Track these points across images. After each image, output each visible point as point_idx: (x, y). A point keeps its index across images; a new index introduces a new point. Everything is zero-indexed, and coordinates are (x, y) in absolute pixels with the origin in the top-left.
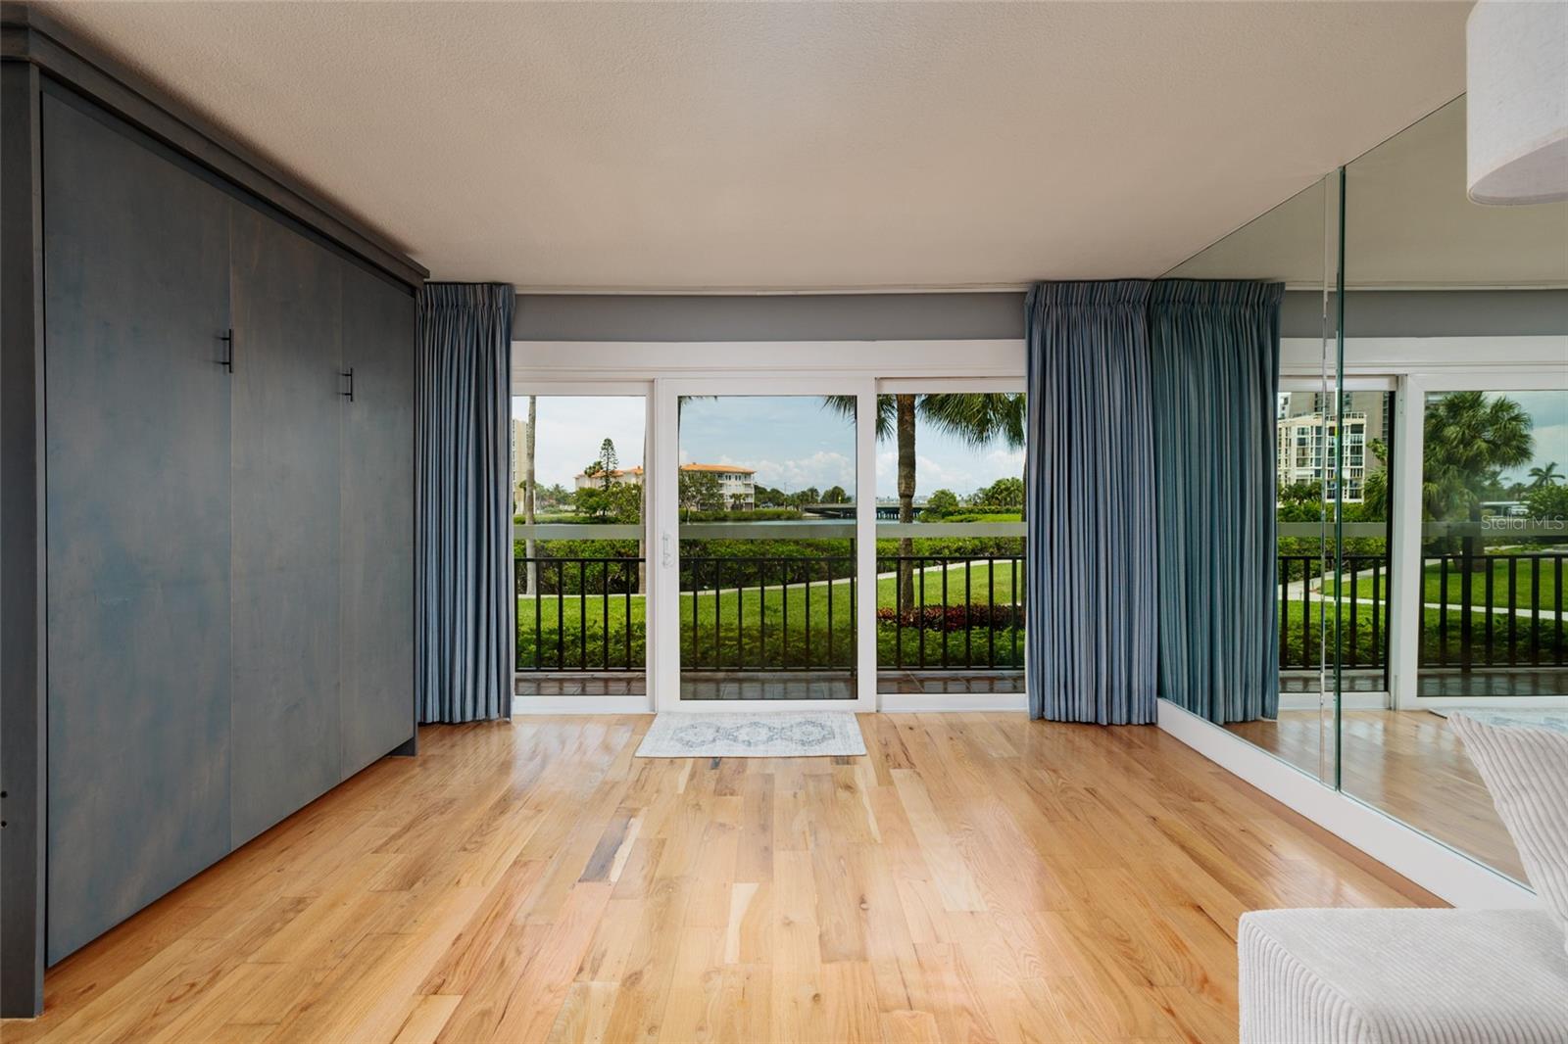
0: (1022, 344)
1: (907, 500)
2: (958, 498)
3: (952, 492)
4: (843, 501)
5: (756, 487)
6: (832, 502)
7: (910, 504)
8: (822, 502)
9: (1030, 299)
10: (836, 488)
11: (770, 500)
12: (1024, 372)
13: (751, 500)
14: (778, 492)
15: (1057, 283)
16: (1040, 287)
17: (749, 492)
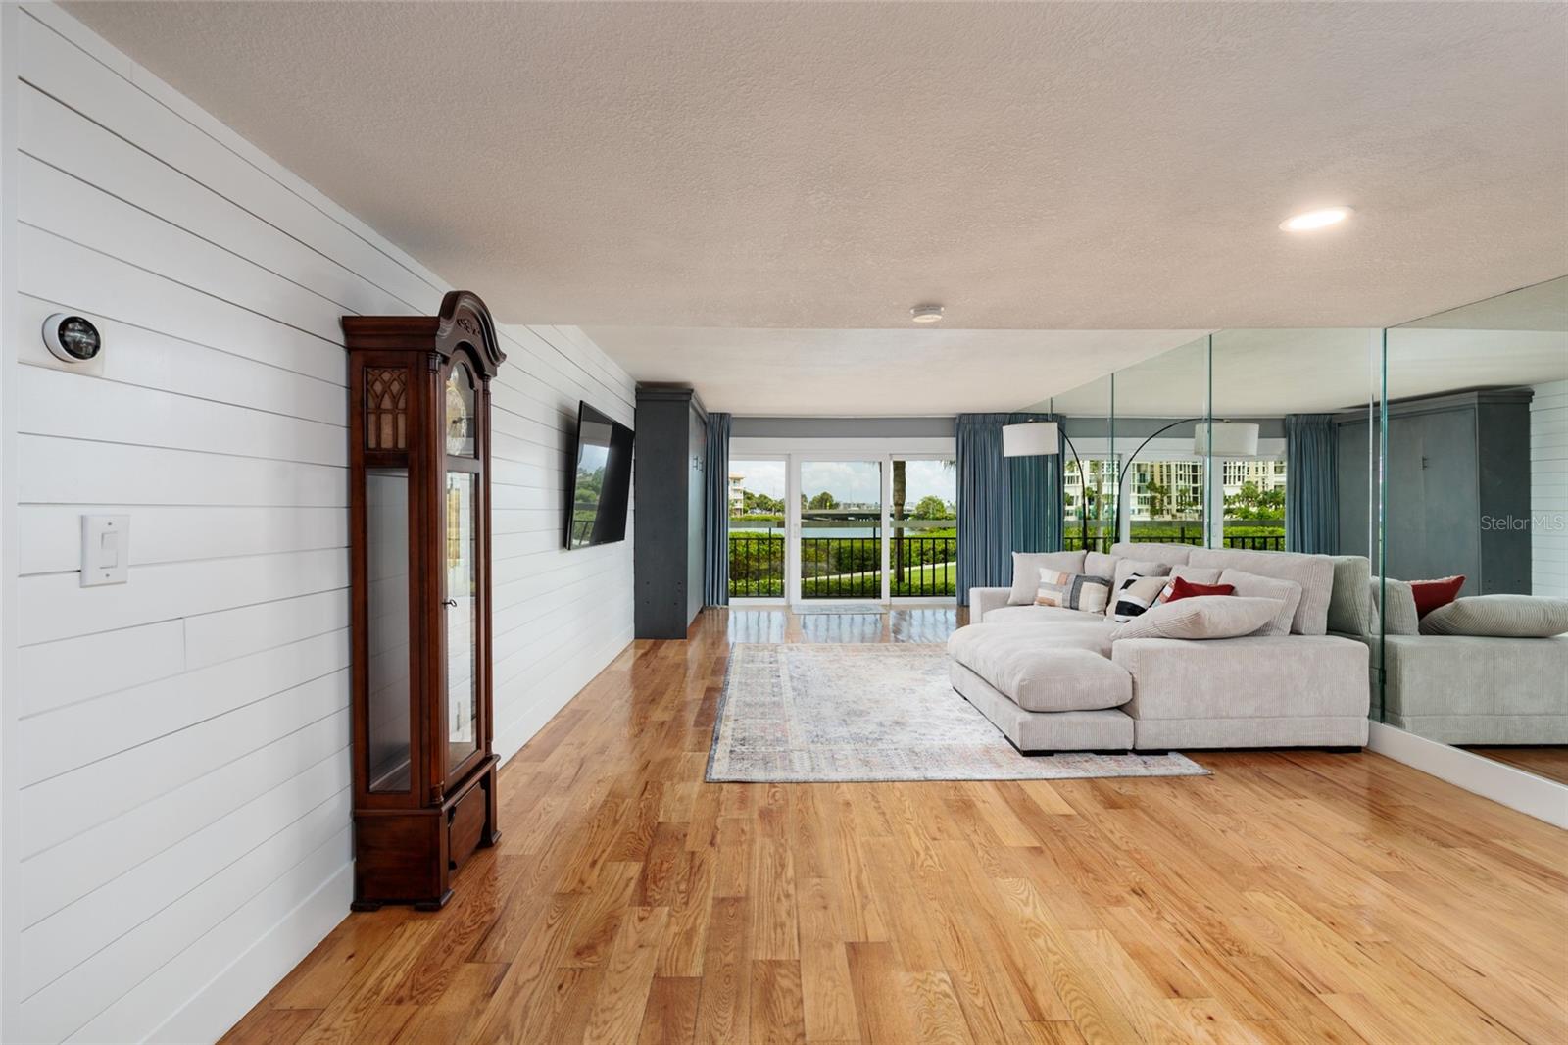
0: (954, 439)
1: (900, 507)
2: (946, 504)
3: (939, 498)
4: (831, 506)
5: (745, 493)
6: (821, 507)
7: (902, 510)
8: (811, 508)
9: (958, 420)
10: (825, 494)
11: (758, 505)
12: (955, 451)
13: (740, 505)
14: (766, 498)
15: (969, 414)
16: (962, 415)
17: (739, 497)
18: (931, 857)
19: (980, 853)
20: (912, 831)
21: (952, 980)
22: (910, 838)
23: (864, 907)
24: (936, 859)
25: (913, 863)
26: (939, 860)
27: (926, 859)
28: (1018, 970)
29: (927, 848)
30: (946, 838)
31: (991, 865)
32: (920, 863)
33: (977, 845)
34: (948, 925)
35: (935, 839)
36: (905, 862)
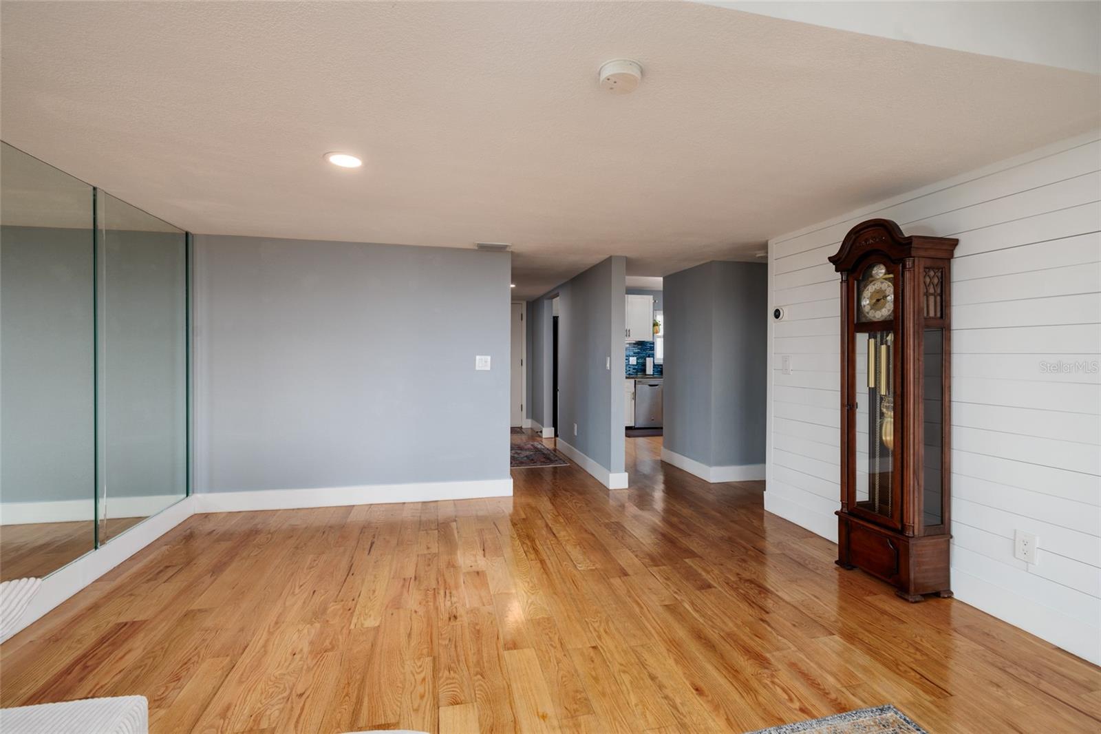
18: (595, 630)
19: (557, 637)
20: (616, 656)
21: (576, 567)
22: (616, 647)
23: (629, 591)
24: (591, 629)
25: (607, 623)
26: (589, 628)
27: (598, 627)
28: (547, 574)
29: (600, 637)
30: (585, 651)
31: (550, 628)
32: (603, 624)
33: (558, 646)
34: (579, 588)
35: (595, 648)
36: (613, 622)
